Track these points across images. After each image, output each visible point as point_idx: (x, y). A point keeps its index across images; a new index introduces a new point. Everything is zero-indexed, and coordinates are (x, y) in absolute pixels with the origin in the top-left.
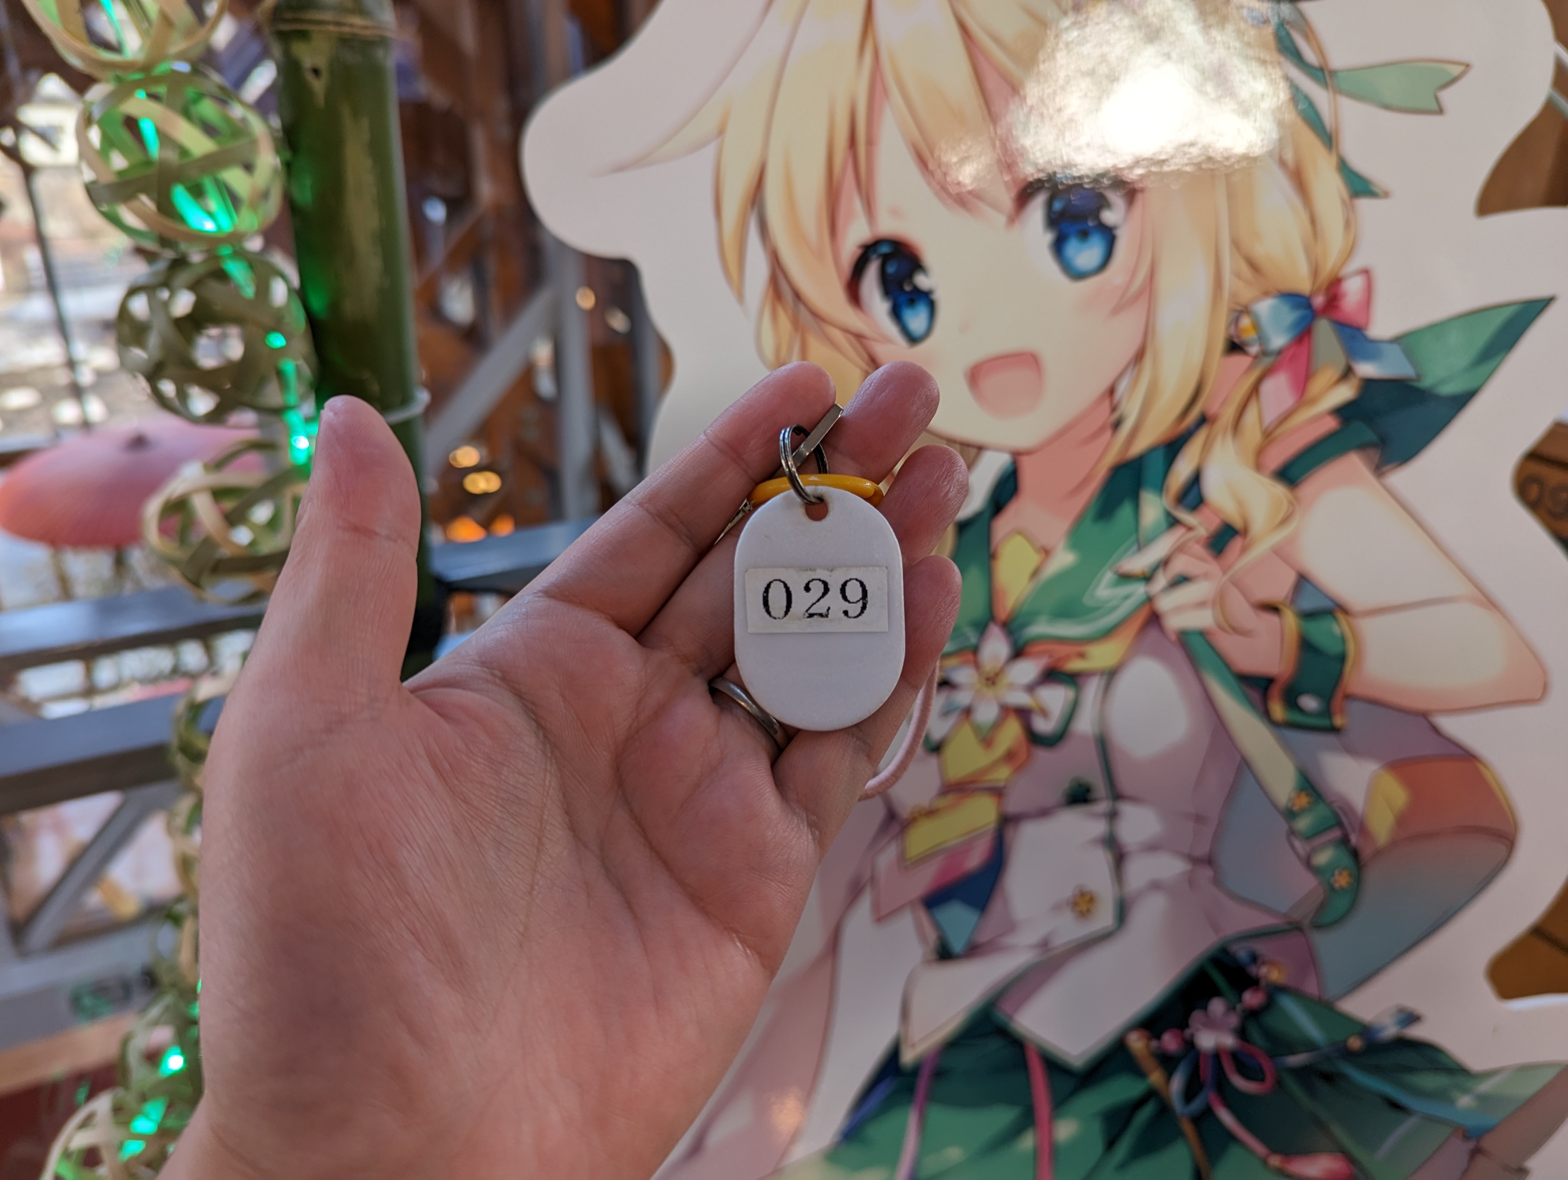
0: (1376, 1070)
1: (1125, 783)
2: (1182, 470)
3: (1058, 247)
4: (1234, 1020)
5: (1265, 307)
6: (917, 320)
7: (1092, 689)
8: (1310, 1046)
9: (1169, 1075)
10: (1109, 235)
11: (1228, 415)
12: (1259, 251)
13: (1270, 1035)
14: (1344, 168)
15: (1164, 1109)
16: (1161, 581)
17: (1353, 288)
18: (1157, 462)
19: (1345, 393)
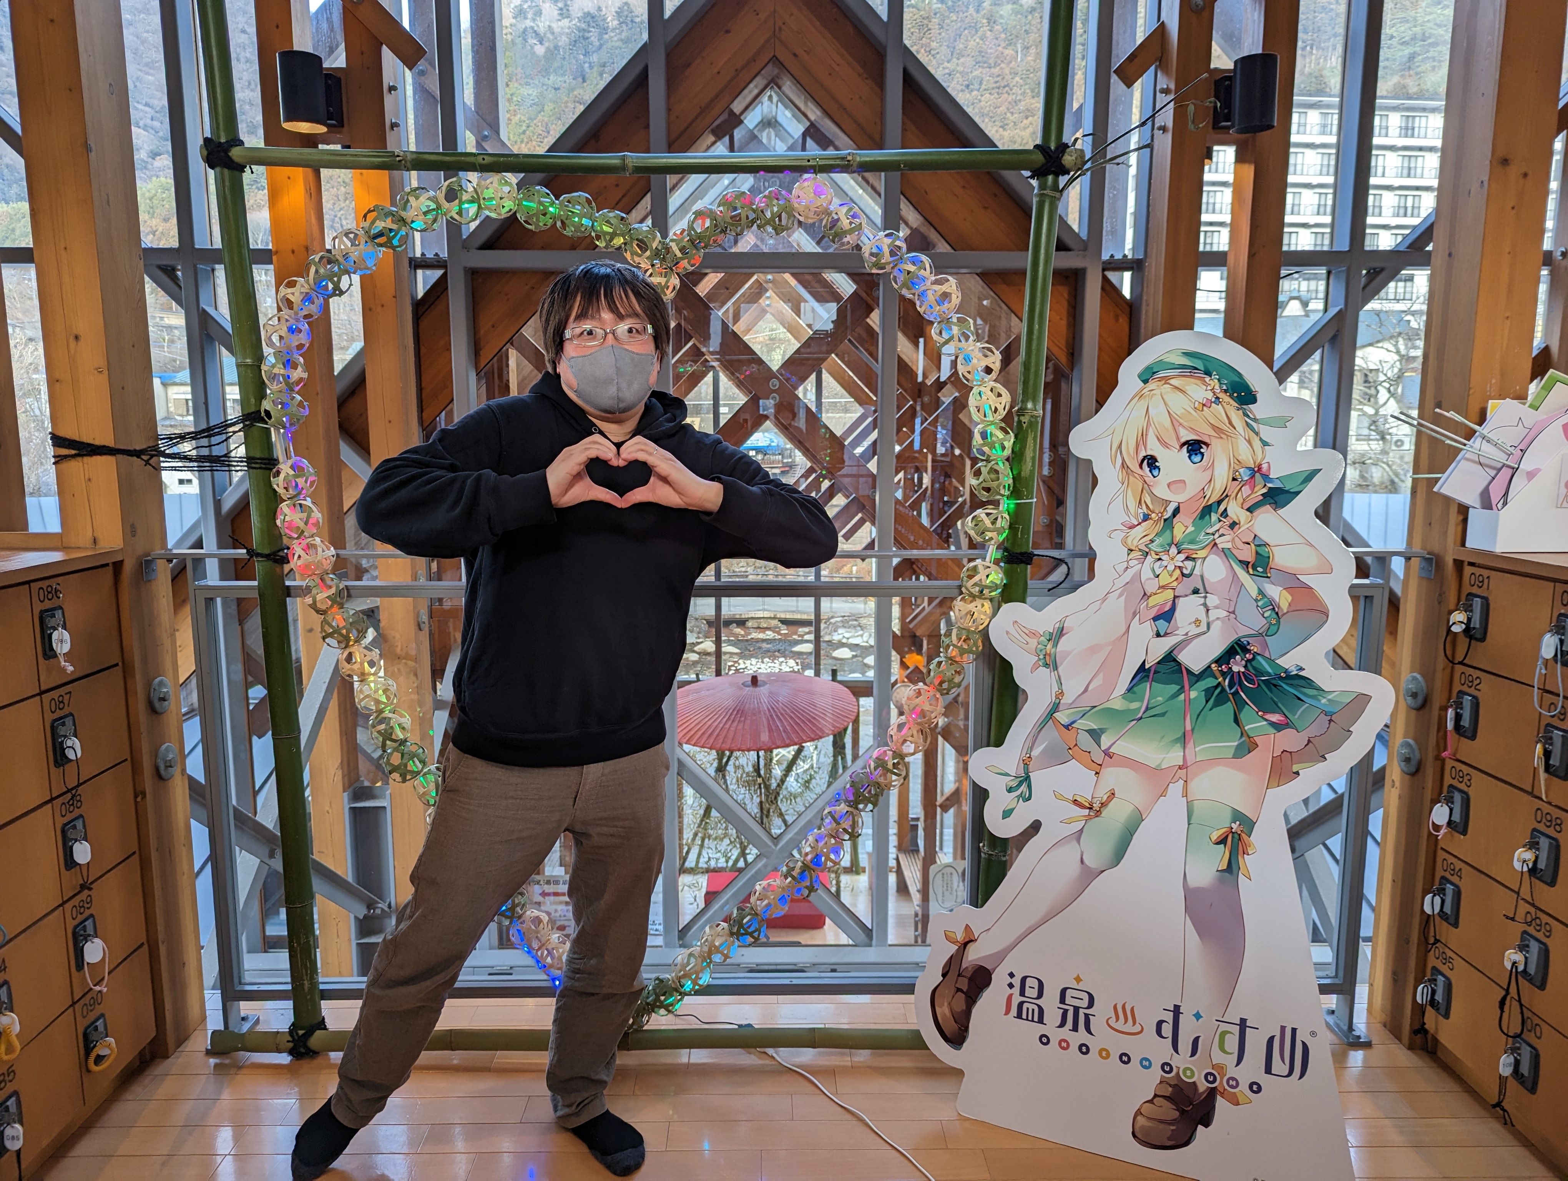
0: (1291, 685)
1: (1208, 589)
2: (1222, 508)
3: (1190, 457)
4: (1244, 663)
5: (1241, 471)
6: (1155, 472)
7: (1199, 562)
8: (1269, 674)
9: (1224, 680)
10: (1202, 454)
11: (1234, 495)
12: (1240, 458)
13: (1254, 668)
14: (1261, 439)
15: (1223, 690)
16: (1217, 535)
17: (1265, 467)
18: (1215, 506)
19: (1265, 490)
